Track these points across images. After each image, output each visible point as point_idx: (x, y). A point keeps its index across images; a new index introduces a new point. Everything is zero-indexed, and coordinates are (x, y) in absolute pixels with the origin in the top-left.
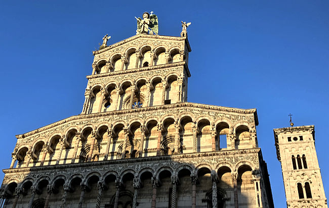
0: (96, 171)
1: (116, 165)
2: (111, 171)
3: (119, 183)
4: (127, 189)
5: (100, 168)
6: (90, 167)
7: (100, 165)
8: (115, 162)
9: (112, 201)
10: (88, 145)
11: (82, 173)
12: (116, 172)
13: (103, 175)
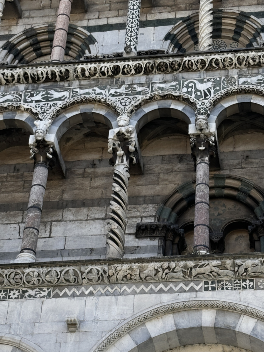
0: (93, 96)
1: (180, 75)
2: (164, 97)
3: (207, 136)
4: (226, 172)
5: (112, 85)
6: (66, 84)
7: (112, 77)
8: (179, 65)
9: (165, 215)
10: (33, 33)
11: (33, 104)
12: (186, 101)
13: (129, 108)
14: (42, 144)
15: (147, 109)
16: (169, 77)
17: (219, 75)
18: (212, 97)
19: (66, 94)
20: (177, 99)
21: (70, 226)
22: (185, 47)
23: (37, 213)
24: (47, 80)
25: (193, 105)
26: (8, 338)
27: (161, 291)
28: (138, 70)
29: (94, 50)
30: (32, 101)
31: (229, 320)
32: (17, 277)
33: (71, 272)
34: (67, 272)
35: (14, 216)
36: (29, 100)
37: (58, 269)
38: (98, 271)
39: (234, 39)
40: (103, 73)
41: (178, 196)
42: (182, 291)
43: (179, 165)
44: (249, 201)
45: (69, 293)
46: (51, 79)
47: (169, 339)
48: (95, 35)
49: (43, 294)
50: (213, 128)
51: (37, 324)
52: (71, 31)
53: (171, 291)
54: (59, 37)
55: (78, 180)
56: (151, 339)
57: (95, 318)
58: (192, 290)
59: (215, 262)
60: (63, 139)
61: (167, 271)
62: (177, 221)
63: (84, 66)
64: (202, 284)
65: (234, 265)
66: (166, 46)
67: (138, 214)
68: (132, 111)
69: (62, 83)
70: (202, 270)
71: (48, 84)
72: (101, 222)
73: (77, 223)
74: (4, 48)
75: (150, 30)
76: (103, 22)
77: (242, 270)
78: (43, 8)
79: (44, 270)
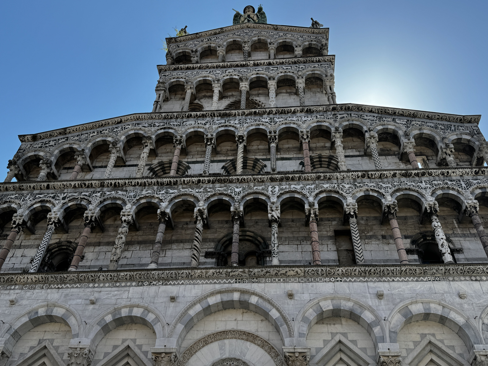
0: (188, 192)
1: (228, 184)
2: (220, 194)
3: (239, 212)
4: (247, 229)
5: (197, 188)
6: (176, 187)
7: (197, 184)
8: (228, 180)
9: (219, 248)
10: (162, 163)
11: (161, 195)
12: (230, 196)
13: (204, 198)
14: (163, 214)
15: (212, 199)
16: (223, 185)
17: (245, 185)
18: (242, 195)
19: (176, 191)
20: (226, 195)
21: (175, 251)
22: (231, 172)
23: (159, 245)
24: (167, 184)
25: (233, 198)
26: (142, 304)
27: (215, 283)
28: (209, 181)
29: (190, 172)
30: (160, 194)
31: (246, 297)
32: (148, 275)
33: (174, 273)
34: (172, 273)
35: (149, 246)
36: (158, 193)
37: (168, 272)
38: (186, 273)
39: (252, 170)
40: (193, 182)
41: (225, 239)
42: (225, 283)
43: (226, 225)
44: (257, 242)
45: (172, 283)
46: (169, 184)
47: (218, 306)
48: (190, 165)
49: (160, 283)
50: (242, 209)
51: (156, 298)
52: (180, 163)
53: (220, 283)
54: (174, 166)
55: (179, 231)
56: (209, 306)
57: (184, 295)
58: (230, 283)
59: (240, 270)
60: (173, 211)
61: (218, 273)
62: (224, 251)
63: (185, 179)
64: (234, 280)
65: (249, 271)
66: (222, 172)
67: (206, 247)
68: (205, 200)
69: (174, 186)
70: (234, 273)
71: (168, 186)
72: (189, 250)
73: (178, 251)
74: (149, 169)
75: (215, 164)
76: (194, 160)
77: (252, 274)
78: (168, 152)
79: (161, 272)
